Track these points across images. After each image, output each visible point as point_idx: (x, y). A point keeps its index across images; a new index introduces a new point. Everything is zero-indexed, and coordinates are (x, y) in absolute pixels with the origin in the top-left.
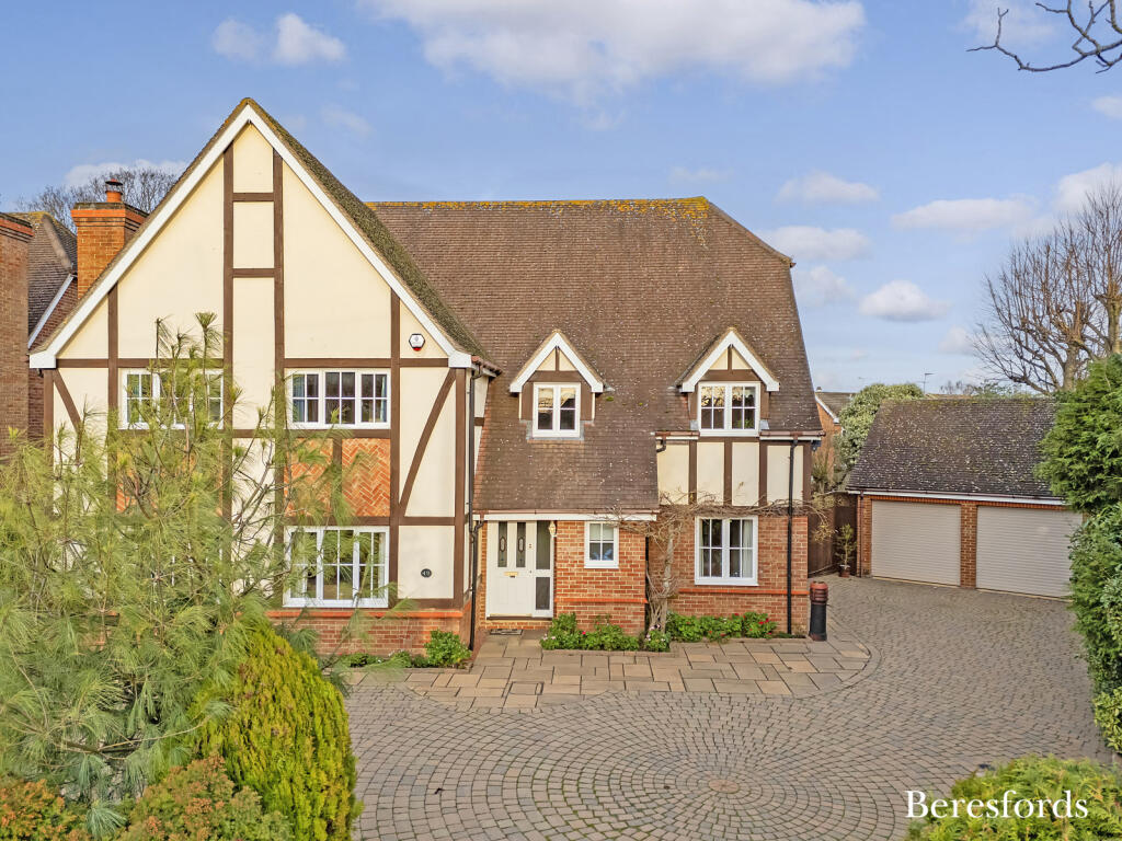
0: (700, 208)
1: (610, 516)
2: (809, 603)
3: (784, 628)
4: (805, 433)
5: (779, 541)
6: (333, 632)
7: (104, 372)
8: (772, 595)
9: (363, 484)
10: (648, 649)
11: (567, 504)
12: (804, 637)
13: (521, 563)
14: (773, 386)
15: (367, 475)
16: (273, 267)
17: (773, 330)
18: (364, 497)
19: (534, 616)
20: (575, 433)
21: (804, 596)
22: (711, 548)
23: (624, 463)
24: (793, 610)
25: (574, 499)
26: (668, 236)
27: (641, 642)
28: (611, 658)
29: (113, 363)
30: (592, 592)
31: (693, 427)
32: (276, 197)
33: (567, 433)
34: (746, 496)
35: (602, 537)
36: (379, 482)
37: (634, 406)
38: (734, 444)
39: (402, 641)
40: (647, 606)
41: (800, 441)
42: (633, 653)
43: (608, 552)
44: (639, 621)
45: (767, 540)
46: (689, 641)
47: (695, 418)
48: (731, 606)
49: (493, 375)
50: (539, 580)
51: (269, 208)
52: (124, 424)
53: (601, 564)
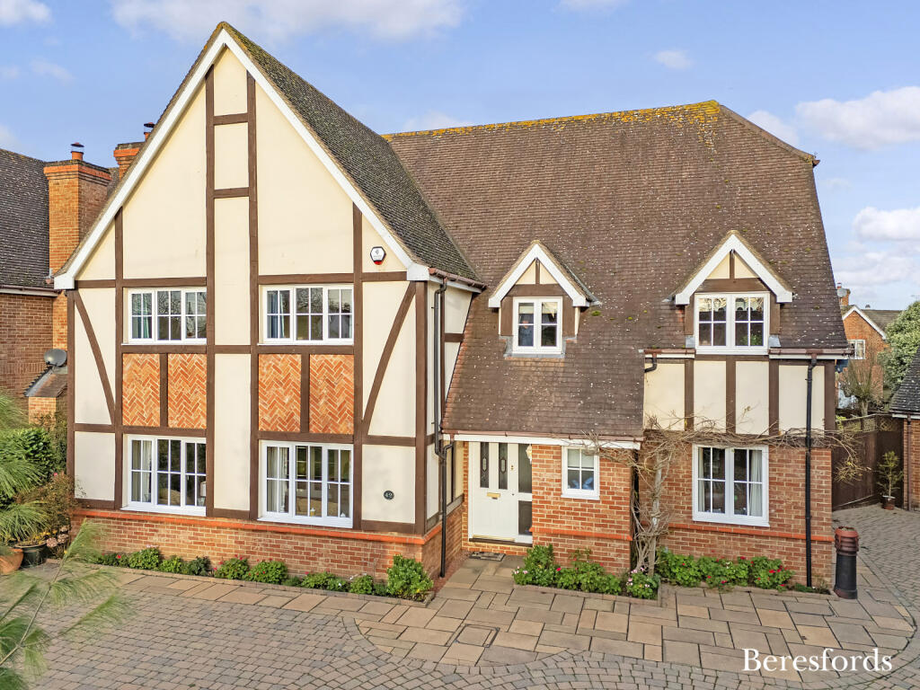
0: (710, 111)
1: (587, 442)
2: (834, 550)
3: (802, 580)
4: (825, 351)
5: (793, 476)
6: (303, 549)
7: (112, 292)
8: (787, 539)
9: (329, 400)
10: (631, 594)
11: (540, 427)
12: (828, 592)
13: (503, 484)
14: (785, 296)
15: (333, 392)
16: (248, 186)
17: (790, 234)
18: (330, 414)
19: (516, 541)
20: (557, 350)
21: (829, 542)
22: (711, 480)
23: (607, 383)
24: (813, 559)
25: (547, 422)
26: (672, 142)
27: (623, 584)
28: (588, 601)
29: (120, 283)
30: (568, 524)
31: (688, 343)
32: (249, 118)
33: (549, 350)
34: (753, 422)
35: (581, 464)
36: (344, 398)
37: (623, 321)
38: (738, 364)
39: (366, 564)
40: (632, 543)
41: (819, 360)
42: (612, 597)
43: (588, 481)
44: (624, 559)
45: (780, 475)
46: (683, 585)
47: (692, 334)
48: (737, 548)
49: (477, 291)
50: (522, 504)
51: (243, 128)
52: (130, 340)
53: (581, 493)
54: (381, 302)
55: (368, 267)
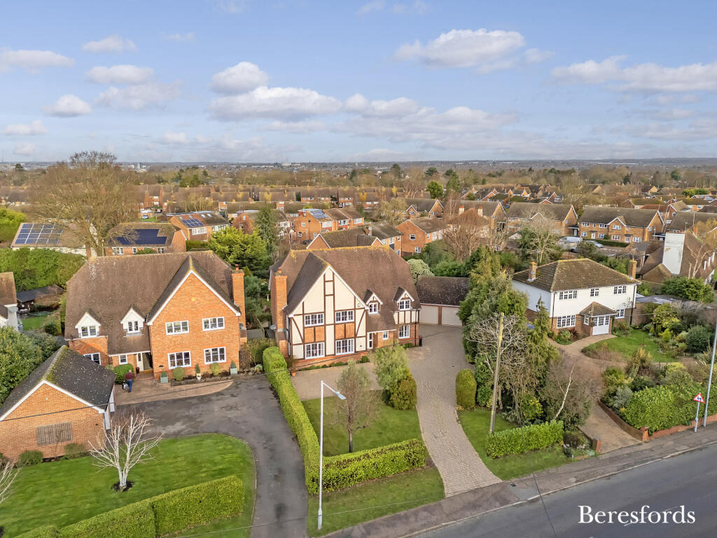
2: (419, 339)
3: (414, 345)
7: (301, 316)
8: (412, 339)
9: (349, 331)
12: (418, 346)
16: (333, 294)
18: (349, 334)
20: (377, 313)
23: (388, 319)
24: (416, 341)
25: (382, 328)
29: (303, 314)
32: (333, 281)
34: (408, 321)
36: (352, 330)
38: (406, 312)
45: (411, 329)
47: (399, 308)
48: (405, 342)
51: (332, 283)
52: (306, 326)
53: (386, 339)
54: (359, 313)
55: (357, 307)
